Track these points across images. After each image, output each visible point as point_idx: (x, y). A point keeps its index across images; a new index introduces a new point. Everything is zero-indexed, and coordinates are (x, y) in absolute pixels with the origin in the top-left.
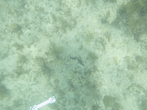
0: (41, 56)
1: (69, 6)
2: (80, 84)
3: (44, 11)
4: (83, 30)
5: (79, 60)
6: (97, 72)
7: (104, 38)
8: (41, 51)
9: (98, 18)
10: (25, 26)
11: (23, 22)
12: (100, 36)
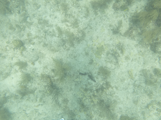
0: (47, 73)
1: (76, 17)
2: (92, 104)
3: (48, 24)
4: (93, 42)
5: (89, 76)
6: (110, 89)
7: (116, 50)
8: (47, 68)
9: (108, 28)
10: (28, 41)
11: (25, 37)
12: (111, 48)
